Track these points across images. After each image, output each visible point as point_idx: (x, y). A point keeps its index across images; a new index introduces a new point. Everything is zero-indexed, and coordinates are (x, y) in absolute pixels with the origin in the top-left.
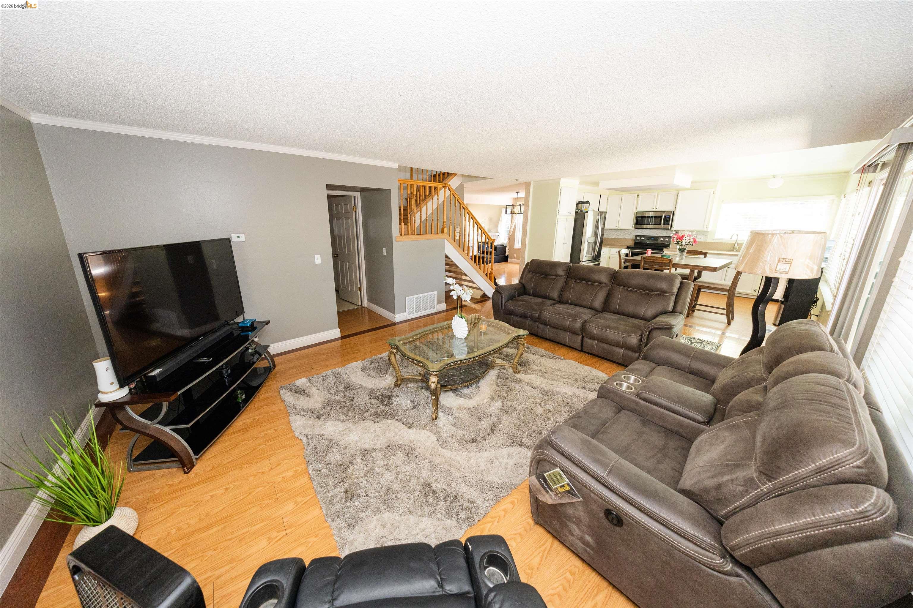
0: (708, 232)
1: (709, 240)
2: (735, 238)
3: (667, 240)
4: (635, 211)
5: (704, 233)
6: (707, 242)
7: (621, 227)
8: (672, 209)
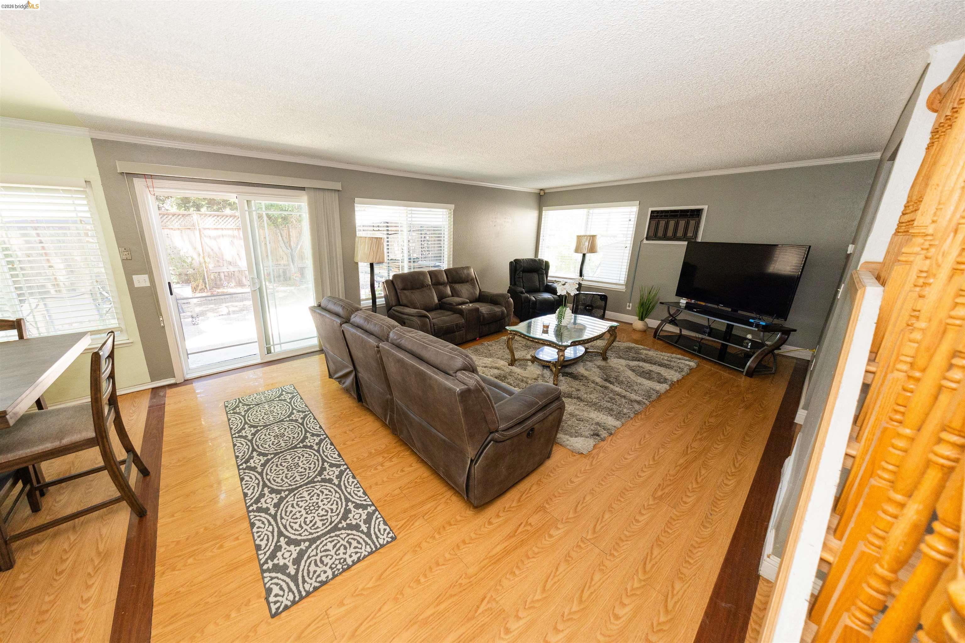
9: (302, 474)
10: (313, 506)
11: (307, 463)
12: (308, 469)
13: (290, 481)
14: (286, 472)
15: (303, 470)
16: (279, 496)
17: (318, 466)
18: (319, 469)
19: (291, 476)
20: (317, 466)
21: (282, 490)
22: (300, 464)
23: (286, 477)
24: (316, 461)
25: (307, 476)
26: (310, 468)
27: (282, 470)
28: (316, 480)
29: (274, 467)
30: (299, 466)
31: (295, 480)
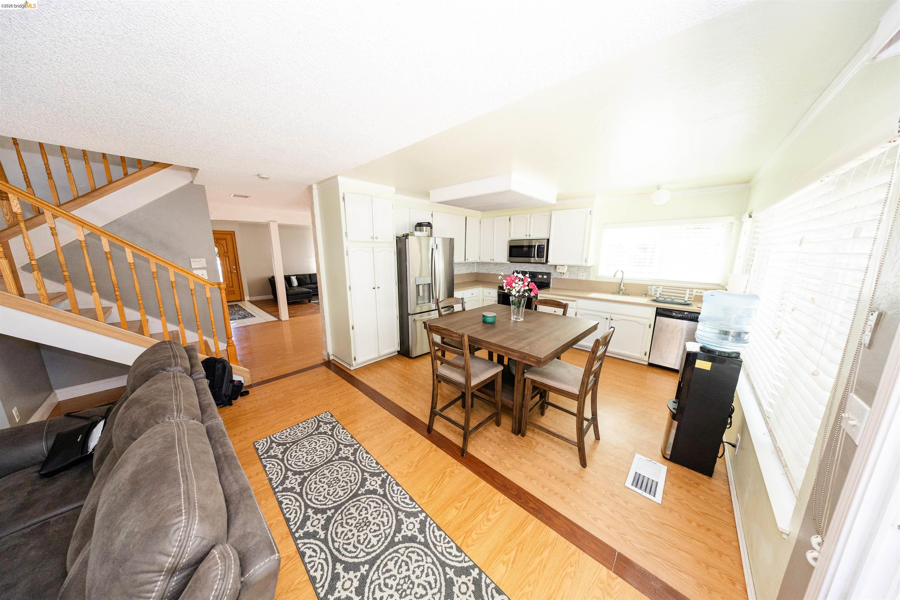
0: (590, 267)
1: (592, 278)
2: (619, 275)
3: (545, 277)
4: (508, 239)
5: (586, 269)
6: (589, 281)
7: (496, 261)
8: (546, 237)
9: (322, 477)
10: (311, 453)
11: (319, 489)
12: (317, 482)
13: (333, 468)
14: (339, 476)
15: (323, 480)
16: (340, 456)
17: (306, 487)
18: (306, 484)
19: (333, 472)
20: (308, 486)
21: (338, 460)
22: (326, 486)
23: (338, 471)
24: (310, 493)
25: (318, 475)
26: (316, 483)
27: (343, 478)
28: (309, 473)
29: (352, 479)
30: (327, 484)
31: (329, 470)
